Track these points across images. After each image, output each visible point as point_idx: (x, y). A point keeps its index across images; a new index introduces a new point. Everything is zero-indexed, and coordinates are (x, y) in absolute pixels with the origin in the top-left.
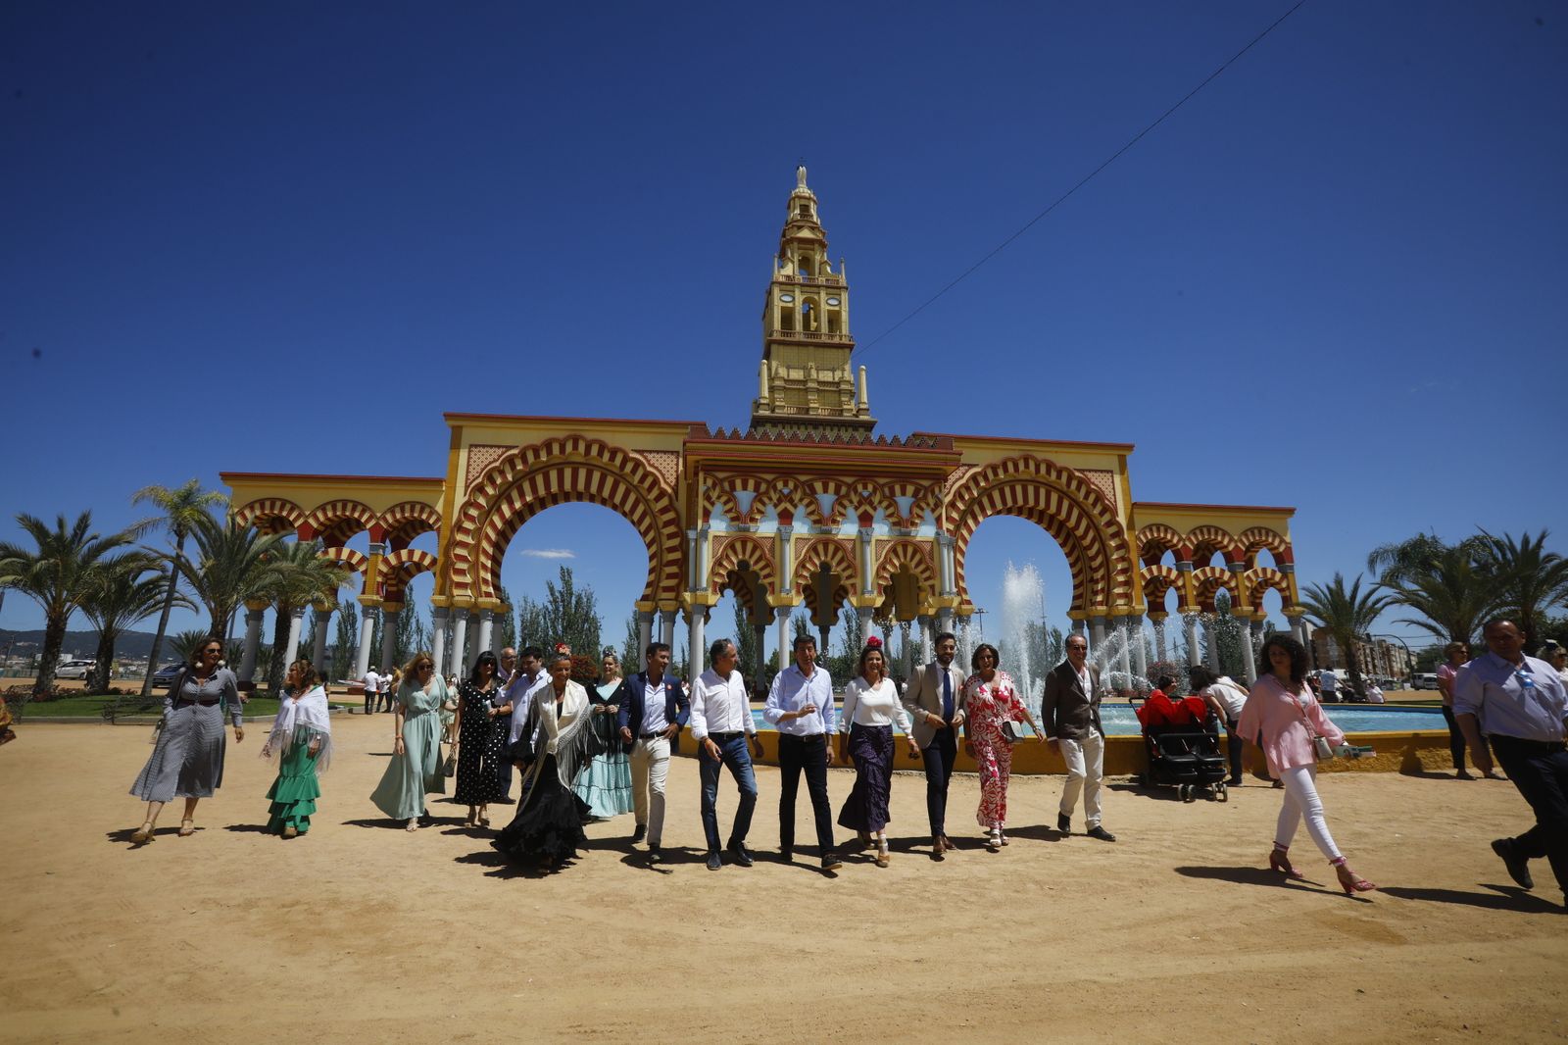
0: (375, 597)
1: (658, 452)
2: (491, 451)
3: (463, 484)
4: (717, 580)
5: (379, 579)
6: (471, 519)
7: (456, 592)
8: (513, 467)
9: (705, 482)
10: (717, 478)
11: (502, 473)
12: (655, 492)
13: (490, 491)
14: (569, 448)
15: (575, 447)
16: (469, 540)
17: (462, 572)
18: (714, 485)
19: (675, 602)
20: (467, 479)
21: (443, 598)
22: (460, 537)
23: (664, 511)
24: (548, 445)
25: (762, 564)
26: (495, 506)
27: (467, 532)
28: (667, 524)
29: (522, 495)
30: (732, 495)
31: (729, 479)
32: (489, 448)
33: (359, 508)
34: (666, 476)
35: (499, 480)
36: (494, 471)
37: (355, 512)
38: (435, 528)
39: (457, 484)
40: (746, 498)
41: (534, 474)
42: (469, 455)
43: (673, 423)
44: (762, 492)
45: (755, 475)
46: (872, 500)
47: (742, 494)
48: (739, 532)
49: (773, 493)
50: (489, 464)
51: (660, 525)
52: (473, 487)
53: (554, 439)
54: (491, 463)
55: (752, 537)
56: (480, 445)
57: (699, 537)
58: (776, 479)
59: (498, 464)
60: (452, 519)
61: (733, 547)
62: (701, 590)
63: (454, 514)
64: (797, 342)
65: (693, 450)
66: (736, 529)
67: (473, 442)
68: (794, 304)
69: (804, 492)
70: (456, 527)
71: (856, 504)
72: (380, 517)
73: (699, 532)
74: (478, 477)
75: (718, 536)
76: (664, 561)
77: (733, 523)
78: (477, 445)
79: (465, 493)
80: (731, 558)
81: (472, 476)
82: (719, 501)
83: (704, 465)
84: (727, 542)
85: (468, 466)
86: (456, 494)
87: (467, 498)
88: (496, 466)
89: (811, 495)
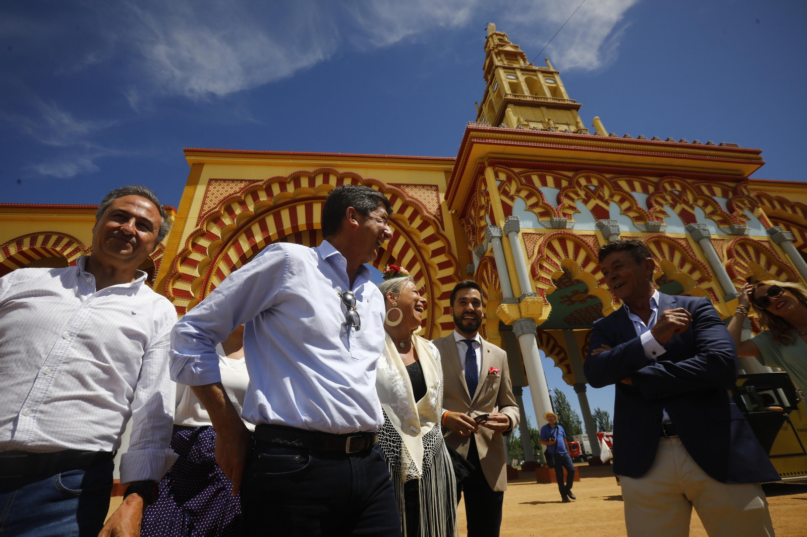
1: (415, 186)
2: (231, 185)
3: (196, 215)
6: (202, 250)
8: (256, 198)
9: (497, 176)
10: (513, 172)
11: (243, 204)
12: (418, 222)
13: (227, 221)
14: (319, 181)
15: (326, 180)
16: (195, 273)
17: (181, 310)
18: (509, 179)
20: (202, 209)
22: (183, 269)
23: (430, 240)
24: (296, 179)
25: (591, 267)
26: (232, 238)
27: (193, 264)
28: (436, 253)
30: (533, 188)
31: (524, 174)
32: (230, 182)
33: (65, 241)
34: (428, 207)
35: (238, 211)
36: (233, 202)
37: (58, 245)
38: (154, 260)
39: (189, 216)
40: (549, 193)
41: (280, 208)
42: (206, 190)
43: (430, 160)
44: (566, 188)
45: (552, 171)
46: (685, 198)
47: (543, 190)
48: (553, 228)
49: (577, 189)
50: (228, 196)
51: (427, 256)
52: (207, 217)
53: (303, 172)
54: (230, 195)
55: (570, 235)
56: (221, 180)
57: (504, 235)
58: (576, 175)
59: (239, 194)
60: (177, 250)
61: (550, 247)
62: (531, 295)
63: (180, 245)
64: (530, 101)
65: (479, 138)
66: (549, 226)
67: (212, 178)
68: (519, 80)
69: (613, 188)
70: (180, 258)
71: (671, 202)
72: (88, 250)
73: (502, 228)
74: (216, 208)
75: (530, 234)
76: (437, 294)
77: (541, 219)
78: (216, 180)
79: (197, 224)
80: (552, 260)
81: (208, 207)
82: (518, 196)
83: (493, 158)
84: (542, 240)
85: (204, 198)
86: (186, 225)
87: (199, 227)
88: (236, 197)
89: (622, 191)
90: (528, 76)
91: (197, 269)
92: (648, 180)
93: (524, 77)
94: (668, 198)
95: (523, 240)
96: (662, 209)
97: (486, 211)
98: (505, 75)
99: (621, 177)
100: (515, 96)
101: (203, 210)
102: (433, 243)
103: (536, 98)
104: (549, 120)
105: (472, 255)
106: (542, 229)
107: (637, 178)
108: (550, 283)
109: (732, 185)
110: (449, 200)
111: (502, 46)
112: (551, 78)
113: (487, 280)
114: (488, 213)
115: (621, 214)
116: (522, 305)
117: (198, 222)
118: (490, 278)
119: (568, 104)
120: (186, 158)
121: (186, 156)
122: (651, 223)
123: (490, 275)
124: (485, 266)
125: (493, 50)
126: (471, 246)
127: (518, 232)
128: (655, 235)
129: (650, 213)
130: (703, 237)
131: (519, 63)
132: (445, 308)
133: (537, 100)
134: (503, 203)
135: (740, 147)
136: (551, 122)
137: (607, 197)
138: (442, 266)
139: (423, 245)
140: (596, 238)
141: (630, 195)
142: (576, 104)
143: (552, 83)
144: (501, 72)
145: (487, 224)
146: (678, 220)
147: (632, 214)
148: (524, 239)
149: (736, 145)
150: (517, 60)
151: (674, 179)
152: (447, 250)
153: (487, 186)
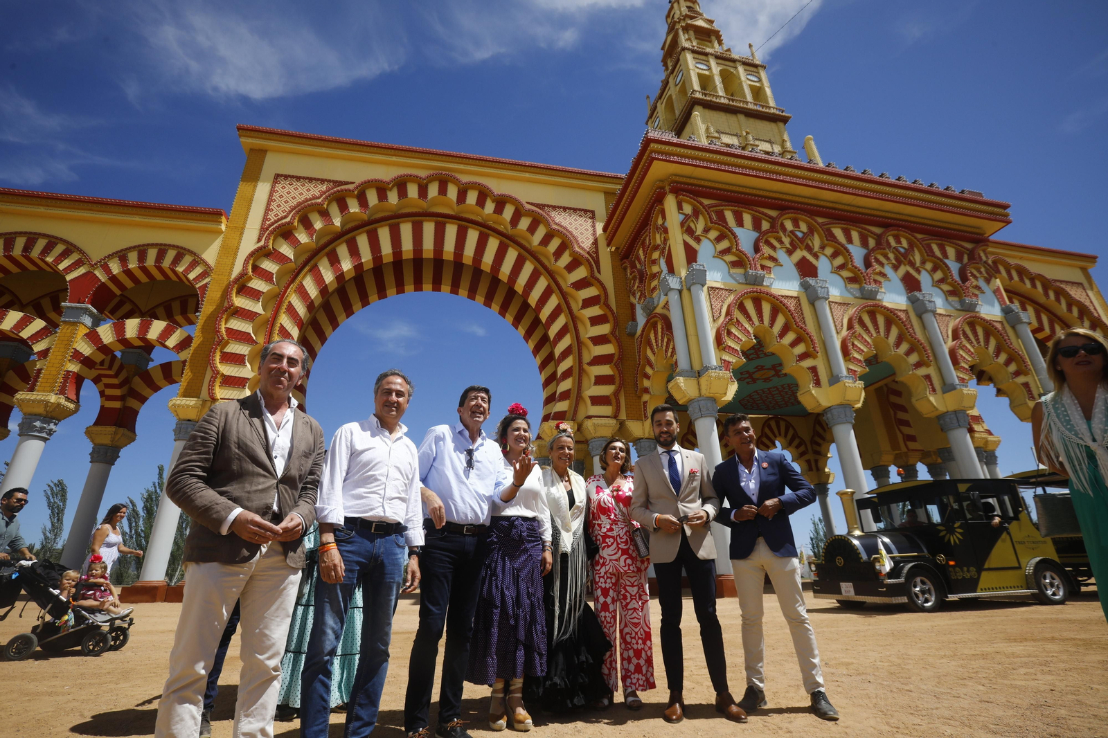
0: (53, 398)
1: (565, 209)
2: (308, 185)
3: (258, 225)
4: (727, 357)
5: (74, 367)
6: (267, 276)
7: (220, 393)
8: (343, 207)
9: (680, 208)
10: (701, 204)
11: (325, 214)
12: (566, 259)
13: (303, 238)
14: (433, 190)
15: (443, 191)
16: (257, 308)
17: (238, 359)
18: (696, 213)
19: (613, 422)
20: (265, 218)
21: (192, 402)
22: (240, 302)
23: (581, 285)
24: (401, 185)
25: (790, 337)
26: (309, 261)
27: (255, 295)
28: (588, 303)
29: (354, 252)
30: (726, 228)
31: (715, 208)
32: (306, 181)
33: (60, 248)
34: (580, 239)
35: (318, 225)
36: (313, 211)
37: (48, 254)
38: (197, 286)
39: (247, 226)
40: (746, 237)
41: (377, 225)
42: (271, 190)
43: (587, 174)
44: (766, 232)
45: (751, 207)
46: (912, 258)
47: (738, 231)
48: (746, 284)
49: (781, 234)
50: (304, 202)
51: (575, 307)
52: (274, 230)
53: (411, 176)
54: (307, 200)
55: (767, 294)
56: (293, 177)
57: (684, 287)
58: (781, 216)
59: (320, 200)
60: (230, 274)
61: (742, 308)
62: (715, 369)
63: (235, 267)
64: (725, 104)
65: (662, 153)
66: (742, 280)
67: (280, 173)
68: (711, 72)
69: (826, 237)
70: (236, 286)
71: (894, 262)
72: (96, 264)
73: (683, 279)
74: (285, 217)
75: (717, 288)
76: (587, 358)
77: (733, 271)
78: (286, 177)
79: (259, 239)
80: (742, 325)
81: (275, 215)
82: (706, 237)
83: (678, 182)
84: (732, 298)
85: (268, 201)
86: (243, 238)
87: (262, 243)
88: (316, 203)
89: (836, 243)
90: (725, 67)
91: (260, 303)
92: (869, 231)
93: (719, 69)
94: (891, 256)
95: (708, 296)
96: (883, 270)
97: (662, 253)
98: (694, 62)
99: (836, 224)
100: (706, 95)
101: (267, 219)
102: (585, 290)
103: (733, 100)
104: (747, 133)
105: (635, 309)
106: (732, 284)
107: (857, 227)
108: (738, 354)
109: (969, 246)
110: (610, 233)
111: (692, 18)
112: (755, 74)
113: (654, 344)
114: (663, 256)
115: (831, 272)
116: (703, 380)
117: (260, 236)
118: (660, 341)
119: (773, 114)
120: (241, 140)
121: (240, 136)
122: (868, 287)
123: (660, 338)
124: (654, 326)
125: (679, 22)
126: (635, 297)
127: (703, 286)
128: (871, 302)
129: (867, 274)
130: (926, 311)
131: (713, 47)
132: (596, 377)
133: (735, 104)
134: (686, 244)
135: (986, 198)
136: (750, 137)
137: (816, 249)
138: (595, 321)
139: (572, 291)
140: (799, 300)
141: (846, 249)
142: (784, 114)
143: (755, 82)
144: (689, 57)
145: (662, 271)
146: (900, 286)
147: (846, 274)
148: (709, 294)
149: (980, 195)
150: (710, 42)
151: (902, 233)
152: (602, 301)
153: (666, 219)
